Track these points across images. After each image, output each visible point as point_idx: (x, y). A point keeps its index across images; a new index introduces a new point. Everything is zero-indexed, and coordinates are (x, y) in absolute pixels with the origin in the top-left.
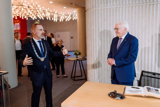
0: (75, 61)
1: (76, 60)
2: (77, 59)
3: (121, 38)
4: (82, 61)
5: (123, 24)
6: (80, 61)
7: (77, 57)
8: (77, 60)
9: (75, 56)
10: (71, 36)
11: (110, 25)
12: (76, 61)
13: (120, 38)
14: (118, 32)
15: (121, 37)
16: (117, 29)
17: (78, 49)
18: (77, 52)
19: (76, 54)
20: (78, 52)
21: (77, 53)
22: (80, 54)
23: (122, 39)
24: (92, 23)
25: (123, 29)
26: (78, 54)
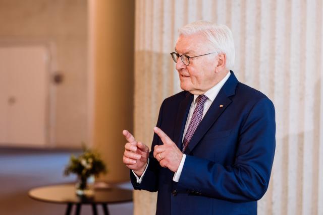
0: (70, 204)
1: (76, 200)
2: (80, 192)
3: (200, 97)
4: (111, 207)
5: (212, 39)
6: (100, 208)
7: (83, 186)
8: (85, 200)
9: (74, 177)
10: (56, 68)
11: (258, 27)
12: (79, 206)
13: (195, 97)
14: (192, 69)
15: (201, 93)
16: (188, 57)
17: (91, 145)
18: (86, 158)
19: (77, 168)
20: (90, 160)
21: (84, 162)
22: (98, 167)
23: (207, 98)
24: (167, 15)
25: (212, 58)
26: (89, 166)
